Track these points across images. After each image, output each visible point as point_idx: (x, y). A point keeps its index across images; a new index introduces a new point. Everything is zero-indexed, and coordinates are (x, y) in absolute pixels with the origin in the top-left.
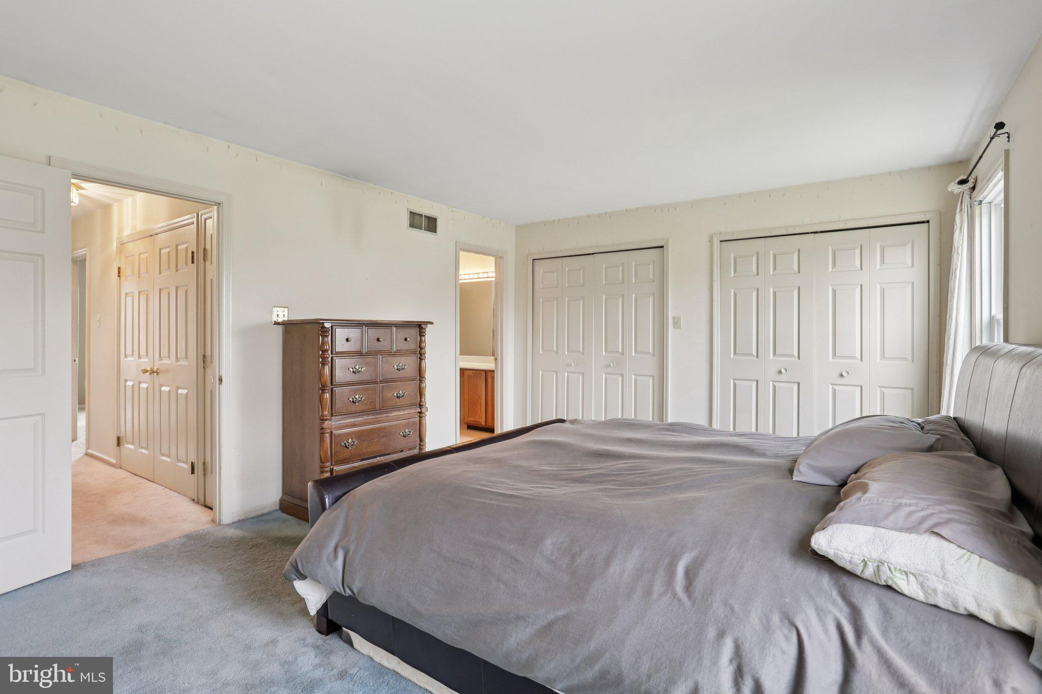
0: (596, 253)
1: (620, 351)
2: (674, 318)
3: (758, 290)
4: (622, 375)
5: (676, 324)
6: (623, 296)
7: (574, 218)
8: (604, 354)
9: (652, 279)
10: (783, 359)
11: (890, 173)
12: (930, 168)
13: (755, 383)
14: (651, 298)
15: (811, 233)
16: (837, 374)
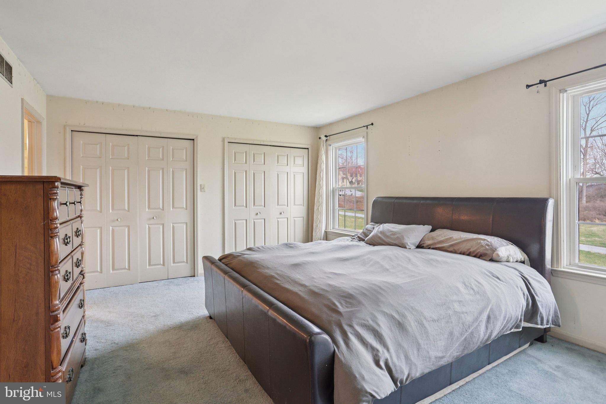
0: (139, 136)
1: (161, 207)
2: (201, 185)
3: (246, 171)
4: (163, 225)
5: (202, 189)
6: (163, 169)
7: (119, 105)
8: (147, 210)
9: (185, 159)
10: (257, 207)
11: (297, 125)
12: (309, 127)
13: (245, 221)
14: (184, 172)
15: (269, 145)
16: (279, 213)
